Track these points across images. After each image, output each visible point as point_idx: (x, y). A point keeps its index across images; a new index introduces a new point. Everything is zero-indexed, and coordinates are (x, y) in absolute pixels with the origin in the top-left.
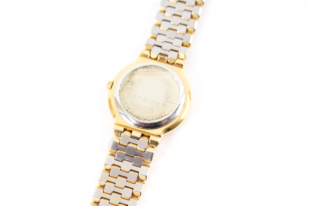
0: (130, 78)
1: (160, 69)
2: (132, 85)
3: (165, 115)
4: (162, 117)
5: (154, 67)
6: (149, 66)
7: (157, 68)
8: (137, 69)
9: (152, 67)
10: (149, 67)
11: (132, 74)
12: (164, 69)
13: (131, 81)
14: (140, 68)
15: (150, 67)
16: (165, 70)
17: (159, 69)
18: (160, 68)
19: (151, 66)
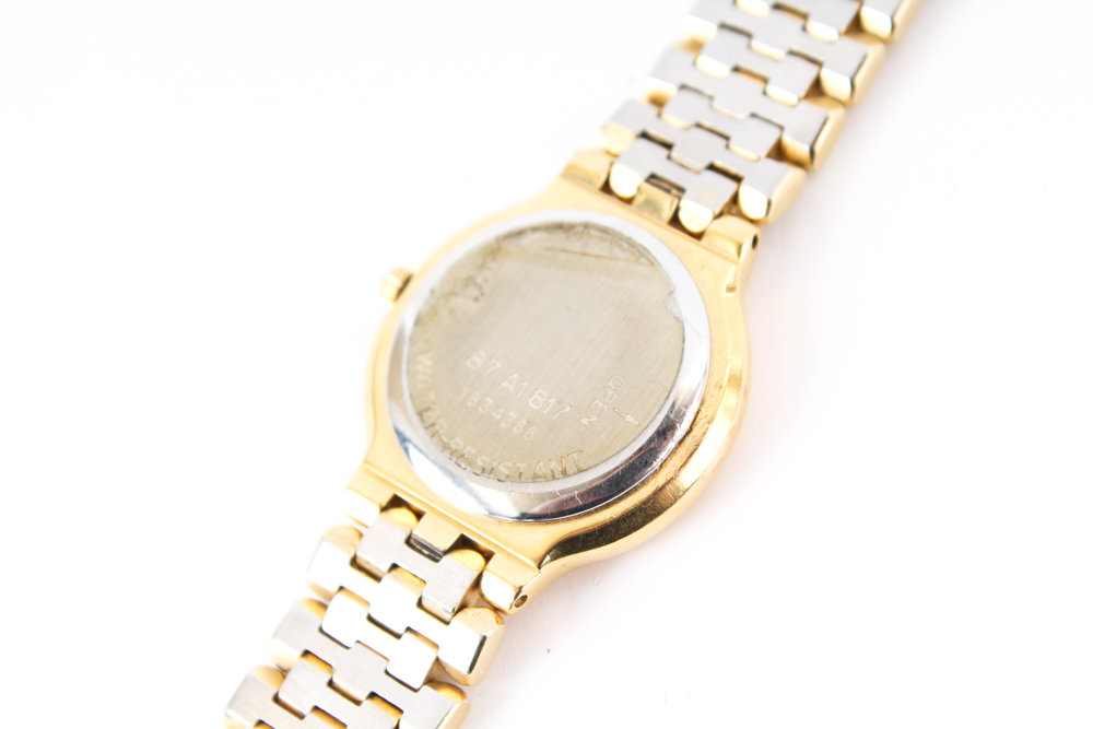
0: (482, 267)
1: (624, 250)
2: (476, 299)
3: (580, 471)
4: (565, 473)
5: (597, 233)
6: (580, 225)
7: (611, 243)
8: (520, 233)
9: (593, 232)
10: (577, 229)
11: (494, 251)
12: (639, 252)
13: (479, 280)
14: (535, 229)
15: (581, 229)
16: (642, 255)
17: (620, 246)
18: (625, 245)
19: (587, 226)
